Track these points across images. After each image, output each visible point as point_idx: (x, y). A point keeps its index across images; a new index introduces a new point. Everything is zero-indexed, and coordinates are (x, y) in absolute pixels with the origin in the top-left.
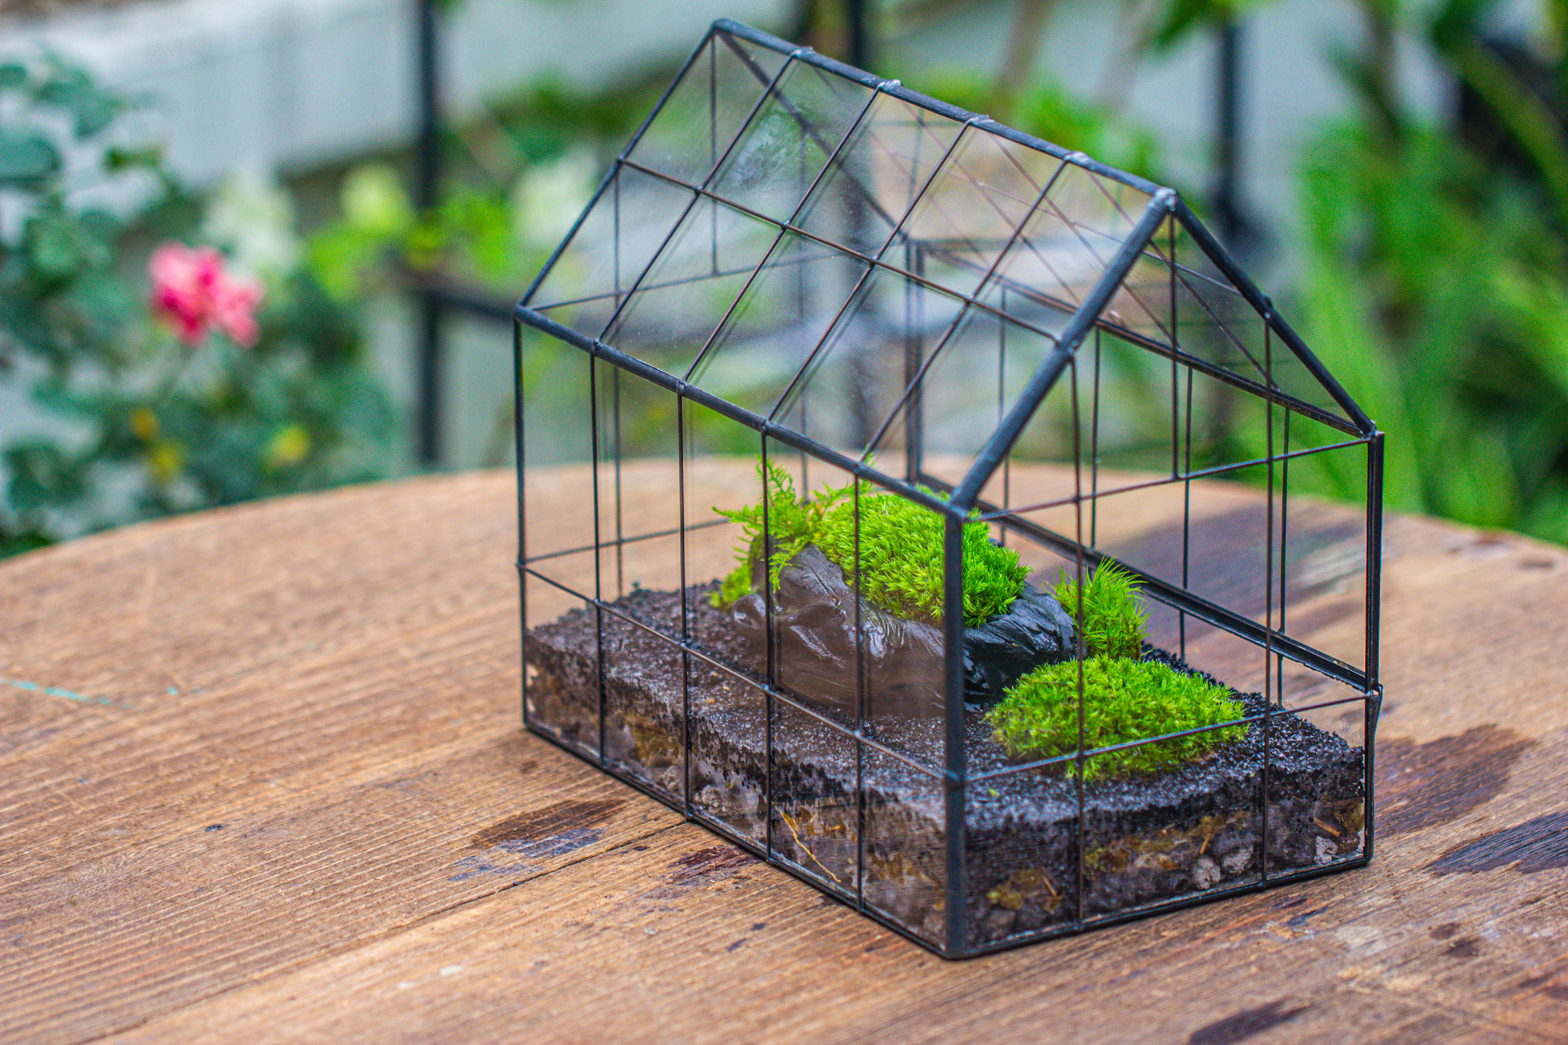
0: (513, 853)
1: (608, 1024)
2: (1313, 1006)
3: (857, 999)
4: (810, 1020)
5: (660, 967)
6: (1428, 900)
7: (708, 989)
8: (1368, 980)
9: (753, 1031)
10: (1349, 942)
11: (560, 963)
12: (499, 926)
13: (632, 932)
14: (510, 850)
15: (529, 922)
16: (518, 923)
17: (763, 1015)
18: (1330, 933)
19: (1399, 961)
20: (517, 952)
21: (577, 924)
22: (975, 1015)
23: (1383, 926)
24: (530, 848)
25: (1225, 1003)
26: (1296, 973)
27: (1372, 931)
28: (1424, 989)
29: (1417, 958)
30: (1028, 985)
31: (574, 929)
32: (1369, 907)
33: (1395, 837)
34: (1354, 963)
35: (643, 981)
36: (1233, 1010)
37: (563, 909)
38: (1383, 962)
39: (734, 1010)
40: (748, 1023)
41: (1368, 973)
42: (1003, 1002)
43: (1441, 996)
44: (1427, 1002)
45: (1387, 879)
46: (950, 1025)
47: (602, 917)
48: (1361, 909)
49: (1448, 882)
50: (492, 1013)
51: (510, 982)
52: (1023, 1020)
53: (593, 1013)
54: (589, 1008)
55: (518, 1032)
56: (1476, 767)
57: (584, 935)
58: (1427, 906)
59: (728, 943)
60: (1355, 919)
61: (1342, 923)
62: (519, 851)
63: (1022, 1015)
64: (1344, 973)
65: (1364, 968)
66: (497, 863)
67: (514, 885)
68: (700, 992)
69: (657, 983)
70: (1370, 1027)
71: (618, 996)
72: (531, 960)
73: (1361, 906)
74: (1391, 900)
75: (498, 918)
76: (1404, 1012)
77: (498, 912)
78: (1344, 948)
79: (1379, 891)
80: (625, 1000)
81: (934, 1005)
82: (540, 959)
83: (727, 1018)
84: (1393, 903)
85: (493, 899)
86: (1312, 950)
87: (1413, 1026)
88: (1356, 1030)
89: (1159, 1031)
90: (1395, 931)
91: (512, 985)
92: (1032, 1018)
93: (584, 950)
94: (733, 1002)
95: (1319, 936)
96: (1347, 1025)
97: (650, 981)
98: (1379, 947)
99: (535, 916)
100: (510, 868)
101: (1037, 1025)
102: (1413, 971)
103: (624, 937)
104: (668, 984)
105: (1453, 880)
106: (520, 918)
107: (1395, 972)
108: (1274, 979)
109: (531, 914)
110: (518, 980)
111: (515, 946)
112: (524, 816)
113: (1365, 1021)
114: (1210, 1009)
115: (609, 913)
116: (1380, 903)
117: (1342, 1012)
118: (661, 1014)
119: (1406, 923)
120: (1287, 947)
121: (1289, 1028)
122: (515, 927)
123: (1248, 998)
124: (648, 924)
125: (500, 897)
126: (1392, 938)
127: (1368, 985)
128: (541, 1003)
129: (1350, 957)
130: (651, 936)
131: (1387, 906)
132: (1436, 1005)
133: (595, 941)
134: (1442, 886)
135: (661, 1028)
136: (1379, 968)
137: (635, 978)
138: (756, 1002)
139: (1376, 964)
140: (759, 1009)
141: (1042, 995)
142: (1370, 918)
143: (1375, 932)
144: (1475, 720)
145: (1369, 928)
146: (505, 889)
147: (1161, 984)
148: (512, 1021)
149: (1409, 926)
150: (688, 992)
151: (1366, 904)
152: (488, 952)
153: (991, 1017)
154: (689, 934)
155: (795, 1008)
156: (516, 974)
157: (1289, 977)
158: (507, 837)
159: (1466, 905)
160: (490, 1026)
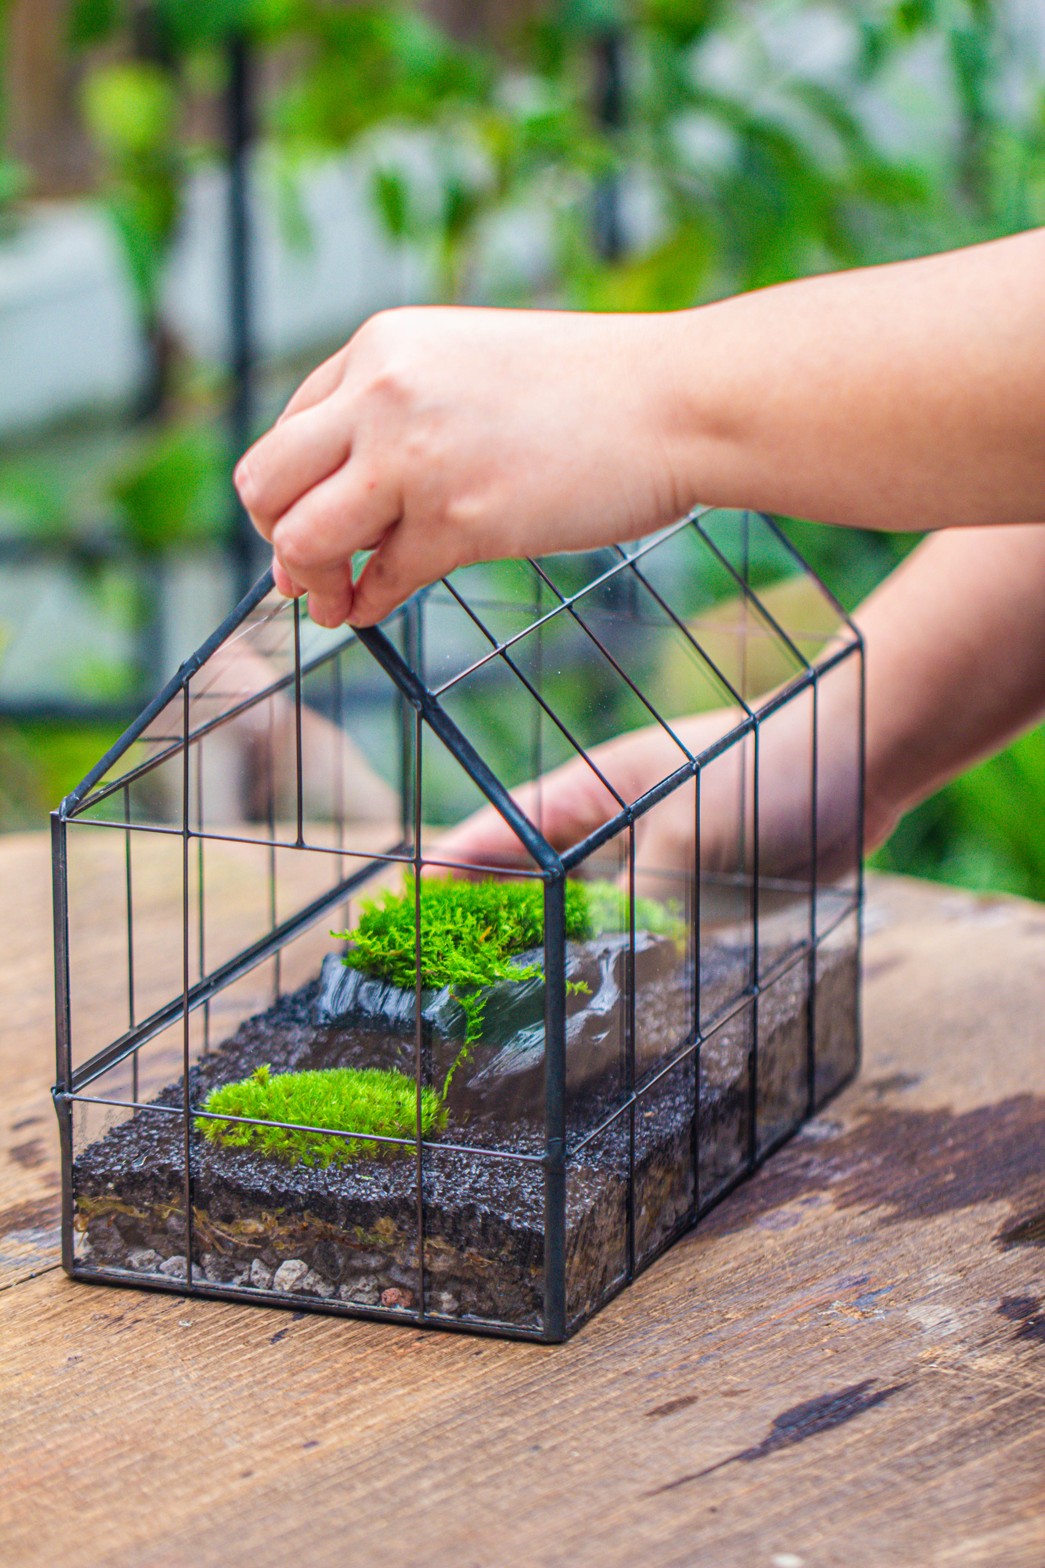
0: (24, 1244)
1: (157, 1422)
2: (897, 1389)
3: (417, 1390)
4: (372, 1413)
5: (203, 1361)
6: (996, 1277)
7: (259, 1383)
8: (950, 1361)
9: (314, 1427)
10: (923, 1321)
11: (95, 1358)
12: (24, 1320)
13: (166, 1325)
14: (22, 1241)
15: (54, 1316)
16: (43, 1317)
17: (320, 1409)
18: (901, 1314)
19: (980, 1341)
20: (47, 1348)
21: (106, 1317)
22: (544, 1406)
23: (955, 1304)
24: (42, 1238)
25: (806, 1388)
26: (874, 1355)
27: (946, 1311)
28: (1010, 1368)
29: (997, 1337)
30: (595, 1372)
31: (105, 1322)
32: (936, 1285)
33: (951, 1212)
34: (932, 1343)
35: (187, 1376)
36: (815, 1393)
37: (87, 1301)
38: (962, 1341)
39: (289, 1405)
40: (305, 1417)
41: (949, 1353)
42: (571, 1392)
43: (1029, 1377)
44: (1016, 1383)
45: (949, 1256)
46: (519, 1417)
47: (132, 1309)
48: (929, 1288)
49: (1014, 1257)
50: (32, 1412)
51: (44, 1379)
52: (595, 1409)
53: (139, 1411)
54: (134, 1406)
55: (64, 1432)
56: (1020, 1138)
57: (115, 1329)
58: (996, 1283)
59: (271, 1334)
60: (923, 1299)
61: (911, 1302)
62: (32, 1241)
63: (595, 1404)
64: (925, 1355)
65: (944, 1349)
66: (10, 1254)
67: (32, 1277)
68: (249, 1386)
69: (202, 1378)
70: (962, 1409)
71: (164, 1392)
72: (64, 1355)
73: (929, 1283)
74: (958, 1277)
75: (20, 1312)
76: (995, 1394)
77: (19, 1306)
78: (918, 1327)
79: (945, 1267)
80: (171, 1396)
81: (499, 1396)
82: (72, 1354)
83: (284, 1413)
84: (961, 1281)
85: (12, 1292)
86: (885, 1330)
87: (1006, 1408)
88: (948, 1413)
89: (742, 1419)
90: (968, 1310)
91: (46, 1384)
92: (606, 1406)
93: (118, 1344)
94: (286, 1396)
95: (890, 1315)
96: (937, 1408)
97: (194, 1376)
98: (955, 1326)
99: (59, 1309)
100: (25, 1260)
101: (612, 1414)
102: (996, 1351)
103: (158, 1330)
104: (215, 1379)
105: (1019, 1255)
106: (43, 1312)
107: (977, 1353)
108: (851, 1361)
109: (55, 1307)
110: (53, 1377)
111: (43, 1341)
112: (29, 1204)
113: (955, 1404)
114: (791, 1394)
115: (138, 1305)
116: (947, 1280)
117: (929, 1393)
118: (212, 1410)
119: (978, 1301)
120: (859, 1328)
121: (877, 1412)
122: (40, 1321)
123: (829, 1381)
124: (181, 1316)
125: (18, 1290)
126: (967, 1317)
127: (952, 1366)
128: (81, 1401)
129: (926, 1337)
130: (187, 1329)
131: (956, 1284)
132: (1027, 1385)
133: (128, 1335)
134: (1009, 1262)
135: (215, 1425)
136: (959, 1348)
137: (178, 1373)
138: (312, 1396)
139: (956, 1344)
140: (315, 1403)
141: (612, 1382)
142: (940, 1297)
143: (948, 1311)
144: (1009, 1088)
145: (941, 1307)
146: (22, 1281)
147: (735, 1368)
148: (53, 1420)
149: (983, 1304)
150: (237, 1385)
151: (932, 1282)
152: (15, 1348)
153: (562, 1406)
154: (227, 1326)
155: (352, 1401)
156: (50, 1371)
157: (867, 1359)
158: (15, 1226)
159: (1036, 1281)
160: (32, 1427)
